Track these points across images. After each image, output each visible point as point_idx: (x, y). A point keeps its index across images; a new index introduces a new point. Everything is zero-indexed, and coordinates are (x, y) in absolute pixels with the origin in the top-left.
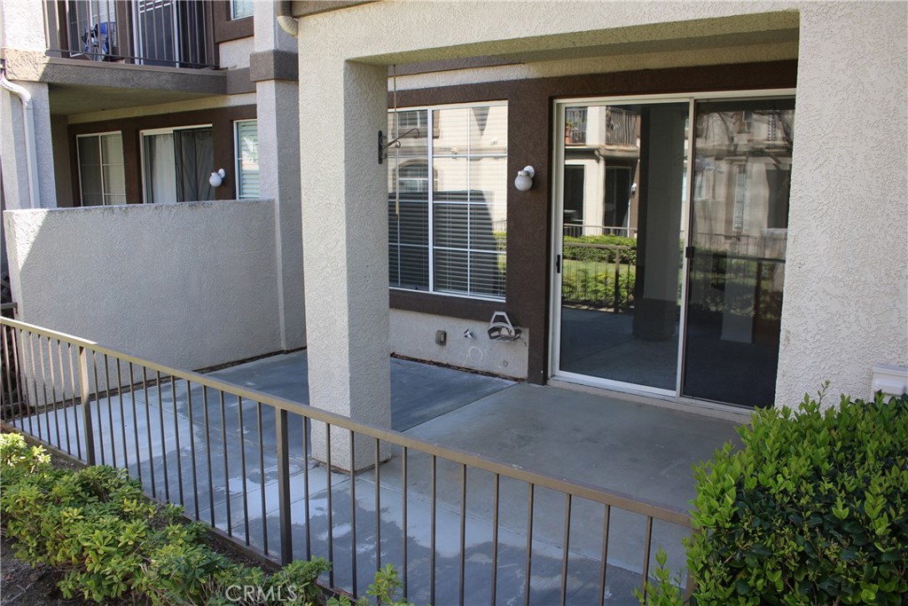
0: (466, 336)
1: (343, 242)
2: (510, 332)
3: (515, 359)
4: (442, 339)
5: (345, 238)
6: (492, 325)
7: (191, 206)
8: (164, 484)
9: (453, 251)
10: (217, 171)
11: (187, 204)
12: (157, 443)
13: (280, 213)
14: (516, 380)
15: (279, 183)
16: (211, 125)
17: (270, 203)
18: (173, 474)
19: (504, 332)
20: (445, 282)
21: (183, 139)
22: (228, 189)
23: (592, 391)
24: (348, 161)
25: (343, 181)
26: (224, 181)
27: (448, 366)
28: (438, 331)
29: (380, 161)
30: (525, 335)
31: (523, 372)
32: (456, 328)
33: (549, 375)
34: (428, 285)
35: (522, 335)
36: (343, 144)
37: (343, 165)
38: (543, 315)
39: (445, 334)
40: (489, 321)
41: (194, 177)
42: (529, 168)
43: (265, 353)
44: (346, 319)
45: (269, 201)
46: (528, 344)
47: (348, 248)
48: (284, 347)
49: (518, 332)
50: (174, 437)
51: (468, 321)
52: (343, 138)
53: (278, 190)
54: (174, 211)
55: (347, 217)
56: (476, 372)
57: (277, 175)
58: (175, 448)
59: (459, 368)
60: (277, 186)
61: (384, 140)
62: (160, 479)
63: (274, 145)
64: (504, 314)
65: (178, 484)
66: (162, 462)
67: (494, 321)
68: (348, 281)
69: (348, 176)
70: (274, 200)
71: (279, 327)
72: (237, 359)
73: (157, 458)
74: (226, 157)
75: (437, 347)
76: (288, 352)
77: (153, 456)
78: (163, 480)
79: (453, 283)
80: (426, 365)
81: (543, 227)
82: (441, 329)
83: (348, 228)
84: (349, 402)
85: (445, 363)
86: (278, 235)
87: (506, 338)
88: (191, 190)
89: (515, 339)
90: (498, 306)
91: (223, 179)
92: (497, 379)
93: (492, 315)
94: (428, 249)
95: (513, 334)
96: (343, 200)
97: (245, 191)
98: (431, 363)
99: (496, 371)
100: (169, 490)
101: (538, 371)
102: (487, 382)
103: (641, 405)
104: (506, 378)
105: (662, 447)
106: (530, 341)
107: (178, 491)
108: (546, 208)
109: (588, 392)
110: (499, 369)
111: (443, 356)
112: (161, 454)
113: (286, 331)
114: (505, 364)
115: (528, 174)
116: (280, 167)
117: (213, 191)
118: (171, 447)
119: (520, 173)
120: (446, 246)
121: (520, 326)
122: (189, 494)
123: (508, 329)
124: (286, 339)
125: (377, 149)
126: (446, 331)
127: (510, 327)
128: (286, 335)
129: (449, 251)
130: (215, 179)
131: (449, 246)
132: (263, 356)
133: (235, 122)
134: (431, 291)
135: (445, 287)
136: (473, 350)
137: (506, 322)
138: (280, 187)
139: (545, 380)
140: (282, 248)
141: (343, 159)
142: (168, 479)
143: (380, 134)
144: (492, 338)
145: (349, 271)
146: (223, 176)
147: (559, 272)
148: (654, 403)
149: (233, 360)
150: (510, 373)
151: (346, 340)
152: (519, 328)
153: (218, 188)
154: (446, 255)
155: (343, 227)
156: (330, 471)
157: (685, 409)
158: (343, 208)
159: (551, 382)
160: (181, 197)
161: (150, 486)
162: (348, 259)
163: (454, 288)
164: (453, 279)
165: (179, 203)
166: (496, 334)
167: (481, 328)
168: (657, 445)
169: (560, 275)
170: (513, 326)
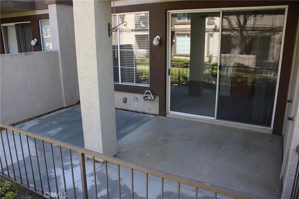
0: (135, 100)
1: (96, 70)
2: (151, 98)
3: (153, 107)
4: (125, 100)
5: (97, 68)
6: (145, 95)
7: (25, 54)
8: (25, 174)
9: (128, 68)
10: (34, 40)
11: (23, 53)
12: (20, 153)
13: (61, 55)
14: (154, 115)
15: (60, 44)
16: (30, 22)
17: (57, 52)
18: (29, 169)
19: (149, 98)
20: (125, 80)
21: (19, 27)
22: (39, 47)
23: (183, 118)
24: (97, 36)
25: (95, 44)
26: (37, 43)
27: (128, 110)
28: (124, 98)
29: (109, 36)
30: (157, 98)
31: (157, 112)
32: (131, 96)
33: (167, 113)
34: (119, 81)
35: (156, 99)
36: (94, 29)
37: (95, 38)
38: (164, 91)
39: (126, 99)
40: (144, 94)
41: (24, 42)
42: (158, 37)
43: (58, 108)
44: (98, 102)
45: (56, 51)
46: (158, 102)
47: (98, 73)
48: (65, 106)
49: (155, 97)
50: (28, 149)
51: (135, 94)
52: (94, 26)
53: (59, 46)
54: (19, 57)
55: (97, 60)
56: (139, 112)
57: (59, 41)
58: (29, 155)
59: (132, 111)
60: (59, 45)
61: (110, 27)
62: (23, 172)
63: (57, 29)
64: (149, 91)
65: (32, 174)
66: (23, 163)
67: (146, 94)
68: (99, 86)
69: (97, 42)
70: (58, 51)
71: (63, 99)
72: (48, 112)
73: (21, 161)
74: (37, 34)
75: (123, 104)
76: (66, 108)
77: (19, 160)
78: (25, 172)
79: (128, 80)
80: (119, 110)
81: (164, 59)
82: (125, 97)
83: (98, 64)
84: (101, 135)
85: (126, 109)
86: (60, 64)
87: (150, 100)
88: (24, 48)
89: (154, 100)
90: (147, 88)
91: (36, 43)
92: (147, 115)
93: (145, 92)
94: (118, 67)
95: (153, 98)
96: (95, 52)
97: (45, 47)
98: (121, 109)
99: (146, 112)
100: (28, 177)
101: (163, 111)
102: (144, 116)
103: (202, 123)
104: (150, 114)
105: (216, 140)
106: (159, 101)
107: (32, 177)
108: (165, 52)
109: (182, 118)
110: (147, 111)
111: (126, 107)
112: (22, 159)
113: (65, 100)
114: (150, 109)
115: (158, 39)
116: (59, 38)
117: (33, 48)
118: (26, 155)
119: (155, 39)
120: (125, 66)
121: (155, 95)
122: (37, 178)
123: (151, 97)
124: (66, 103)
125: (108, 30)
126: (127, 98)
127: (152, 96)
128: (66, 101)
129: (126, 68)
130: (33, 43)
131: (126, 66)
132: (57, 110)
133: (40, 21)
134: (120, 83)
135: (125, 81)
136: (137, 104)
137: (150, 94)
138: (60, 46)
139: (165, 115)
140: (62, 69)
141: (95, 35)
142: (27, 171)
143: (109, 24)
144: (145, 100)
145: (99, 82)
146: (36, 41)
147: (169, 75)
148: (207, 122)
149: (46, 112)
150: (151, 112)
151: (99, 111)
152: (155, 96)
153: (34, 46)
154: (125, 69)
155: (96, 64)
156: (95, 162)
157: (218, 124)
158: (95, 56)
159: (167, 115)
160: (20, 51)
161: (19, 176)
162: (98, 78)
163: (128, 82)
164: (128, 78)
165: (20, 53)
166: (146, 98)
167: (140, 97)
168: (214, 140)
169: (170, 76)
170: (153, 95)
